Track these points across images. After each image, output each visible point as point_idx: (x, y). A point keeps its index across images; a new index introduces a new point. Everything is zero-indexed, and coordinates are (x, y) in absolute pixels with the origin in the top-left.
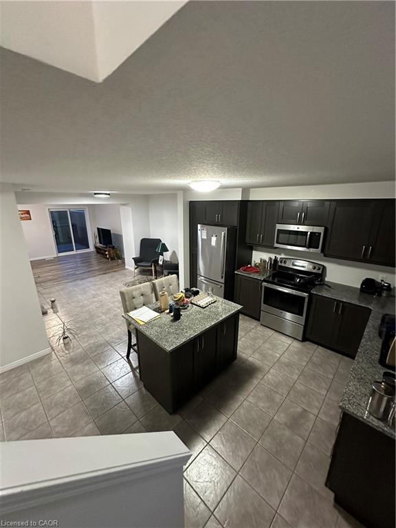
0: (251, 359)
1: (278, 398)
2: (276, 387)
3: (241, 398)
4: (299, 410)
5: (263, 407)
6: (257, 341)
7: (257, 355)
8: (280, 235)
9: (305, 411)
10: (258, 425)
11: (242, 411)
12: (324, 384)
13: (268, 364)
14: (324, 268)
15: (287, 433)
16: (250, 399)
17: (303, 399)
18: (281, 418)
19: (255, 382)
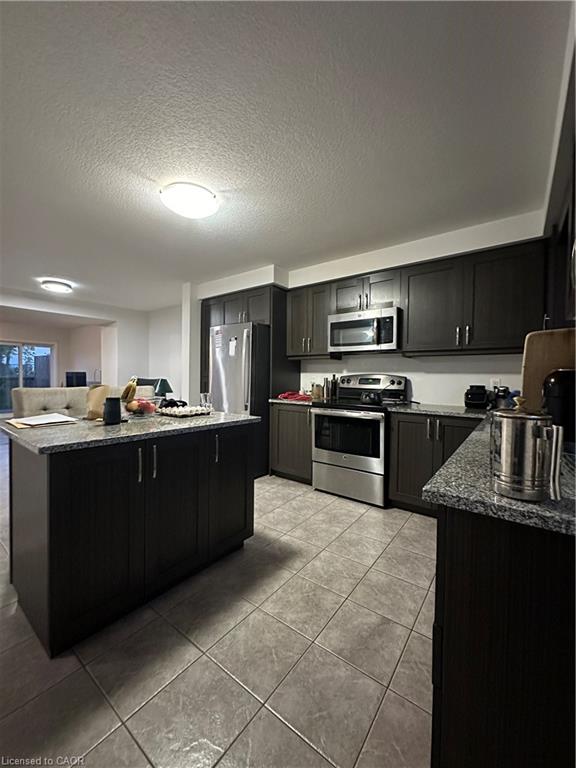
0: (285, 539)
1: (329, 601)
2: (328, 582)
3: (246, 607)
4: (374, 619)
5: (293, 622)
6: (303, 512)
7: (298, 533)
8: (336, 331)
9: (386, 621)
10: (272, 661)
11: (241, 633)
12: (425, 571)
13: (319, 544)
14: (407, 382)
15: (343, 672)
16: (269, 608)
17: (383, 599)
18: (331, 640)
19: (285, 575)
